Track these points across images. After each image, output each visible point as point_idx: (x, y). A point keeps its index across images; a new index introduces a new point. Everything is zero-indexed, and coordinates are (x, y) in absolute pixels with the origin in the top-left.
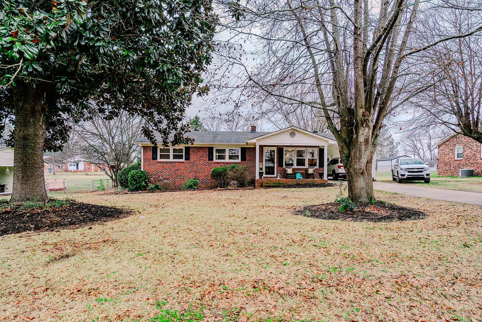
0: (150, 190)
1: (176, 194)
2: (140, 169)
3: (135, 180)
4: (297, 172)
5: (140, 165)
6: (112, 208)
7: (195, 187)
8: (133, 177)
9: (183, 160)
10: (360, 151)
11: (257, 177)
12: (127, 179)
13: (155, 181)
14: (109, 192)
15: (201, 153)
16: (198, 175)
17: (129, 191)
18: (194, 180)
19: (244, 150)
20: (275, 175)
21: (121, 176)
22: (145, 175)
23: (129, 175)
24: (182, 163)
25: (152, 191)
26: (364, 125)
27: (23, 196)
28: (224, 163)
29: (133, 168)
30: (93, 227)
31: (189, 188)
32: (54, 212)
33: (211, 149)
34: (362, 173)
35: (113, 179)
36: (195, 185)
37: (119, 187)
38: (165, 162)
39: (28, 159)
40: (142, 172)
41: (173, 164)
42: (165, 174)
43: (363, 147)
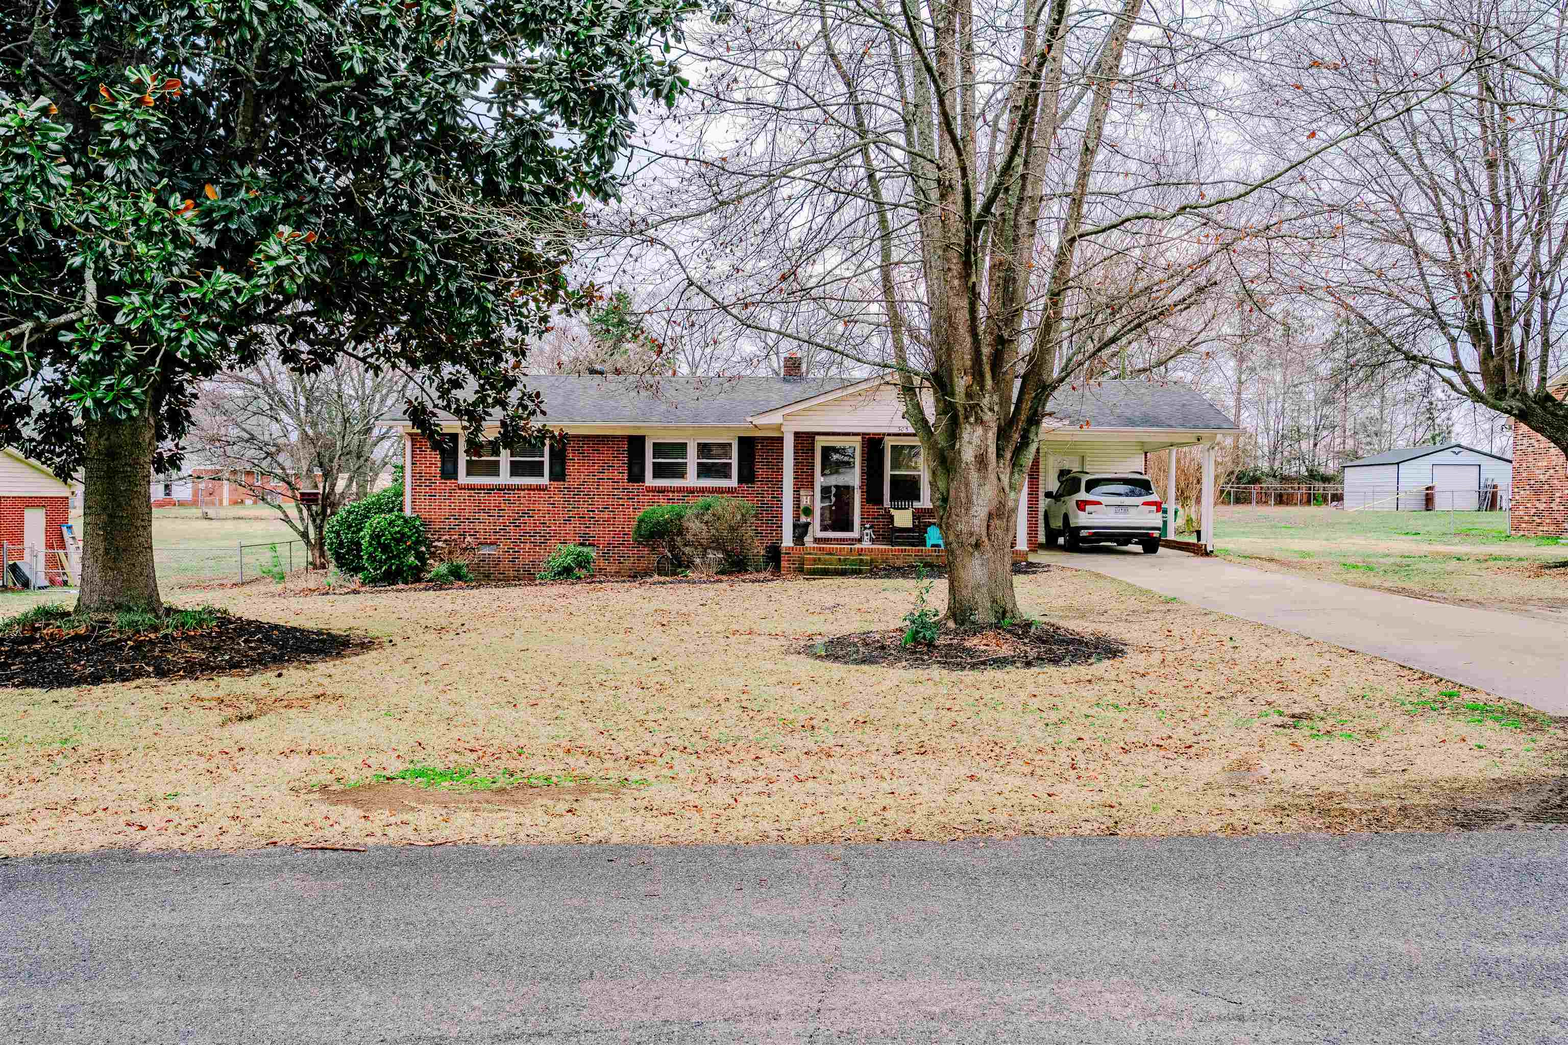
0: (431, 580)
1: (514, 595)
2: (401, 510)
3: (385, 548)
4: (930, 524)
5: (399, 494)
6: (320, 633)
7: (583, 573)
8: (379, 537)
9: (545, 480)
10: (967, 485)
11: (787, 541)
12: (359, 544)
13: (450, 553)
14: (300, 588)
15: (607, 455)
16: (595, 531)
17: (363, 584)
18: (579, 549)
19: (747, 445)
20: (855, 534)
21: (338, 533)
22: (418, 531)
23: (366, 533)
24: (539, 488)
25: (439, 583)
26: (972, 420)
27: (107, 598)
28: (680, 490)
29: (380, 506)
30: (284, 672)
31: (559, 574)
32: (188, 639)
33: (636, 444)
34: (977, 545)
35: (308, 543)
36: (580, 566)
37: (332, 567)
38: (481, 488)
39: (120, 505)
40: (406, 521)
41: (512, 496)
42: (484, 526)
43: (974, 476)
